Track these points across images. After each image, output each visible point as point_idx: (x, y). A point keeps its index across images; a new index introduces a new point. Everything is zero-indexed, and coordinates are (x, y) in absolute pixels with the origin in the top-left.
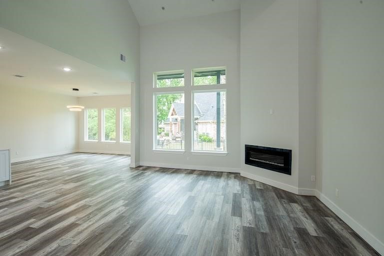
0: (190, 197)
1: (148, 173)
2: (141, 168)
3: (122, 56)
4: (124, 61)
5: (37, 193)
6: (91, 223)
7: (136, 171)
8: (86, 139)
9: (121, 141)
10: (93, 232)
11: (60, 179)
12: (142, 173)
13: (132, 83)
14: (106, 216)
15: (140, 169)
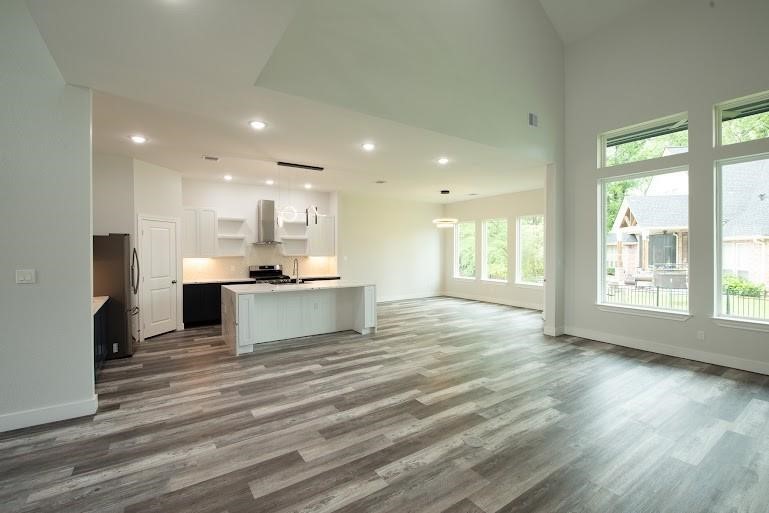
0: (729, 434)
1: (589, 353)
2: (569, 340)
3: (531, 116)
4: (536, 125)
5: (410, 352)
6: (504, 423)
7: (560, 345)
8: (457, 275)
9: (519, 280)
10: (512, 439)
11: (432, 337)
12: (575, 350)
13: (548, 165)
14: (527, 417)
15: (568, 342)
